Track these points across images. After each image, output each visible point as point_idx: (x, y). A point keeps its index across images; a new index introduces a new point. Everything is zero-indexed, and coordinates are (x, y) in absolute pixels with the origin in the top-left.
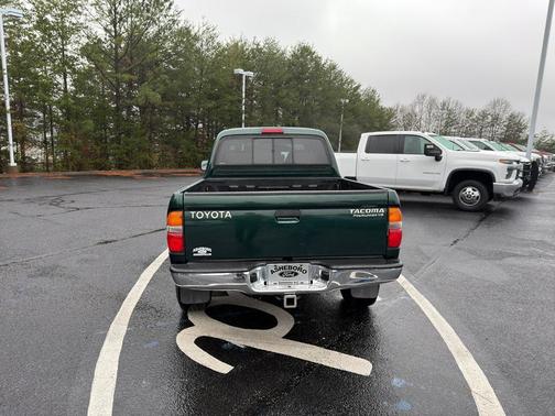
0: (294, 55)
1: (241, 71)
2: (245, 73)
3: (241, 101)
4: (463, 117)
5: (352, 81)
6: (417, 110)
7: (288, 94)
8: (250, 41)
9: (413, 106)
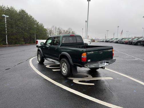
0: (20, 12)
1: (4, 15)
2: (6, 16)
3: (5, 25)
4: (63, 32)
5: (36, 21)
6: (53, 30)
7: (20, 23)
8: (6, 6)
9: (51, 28)
